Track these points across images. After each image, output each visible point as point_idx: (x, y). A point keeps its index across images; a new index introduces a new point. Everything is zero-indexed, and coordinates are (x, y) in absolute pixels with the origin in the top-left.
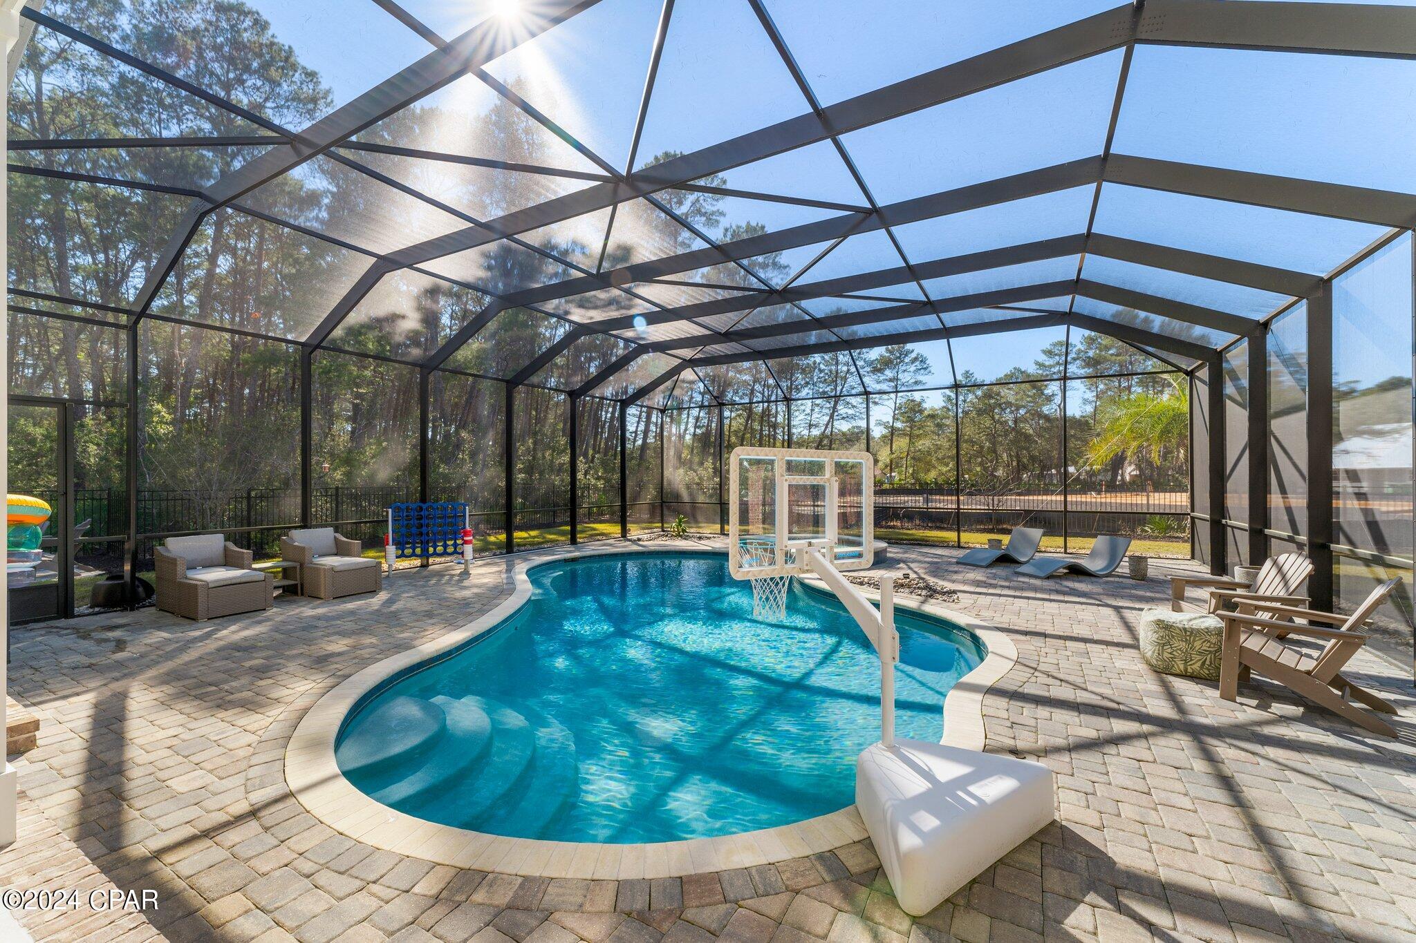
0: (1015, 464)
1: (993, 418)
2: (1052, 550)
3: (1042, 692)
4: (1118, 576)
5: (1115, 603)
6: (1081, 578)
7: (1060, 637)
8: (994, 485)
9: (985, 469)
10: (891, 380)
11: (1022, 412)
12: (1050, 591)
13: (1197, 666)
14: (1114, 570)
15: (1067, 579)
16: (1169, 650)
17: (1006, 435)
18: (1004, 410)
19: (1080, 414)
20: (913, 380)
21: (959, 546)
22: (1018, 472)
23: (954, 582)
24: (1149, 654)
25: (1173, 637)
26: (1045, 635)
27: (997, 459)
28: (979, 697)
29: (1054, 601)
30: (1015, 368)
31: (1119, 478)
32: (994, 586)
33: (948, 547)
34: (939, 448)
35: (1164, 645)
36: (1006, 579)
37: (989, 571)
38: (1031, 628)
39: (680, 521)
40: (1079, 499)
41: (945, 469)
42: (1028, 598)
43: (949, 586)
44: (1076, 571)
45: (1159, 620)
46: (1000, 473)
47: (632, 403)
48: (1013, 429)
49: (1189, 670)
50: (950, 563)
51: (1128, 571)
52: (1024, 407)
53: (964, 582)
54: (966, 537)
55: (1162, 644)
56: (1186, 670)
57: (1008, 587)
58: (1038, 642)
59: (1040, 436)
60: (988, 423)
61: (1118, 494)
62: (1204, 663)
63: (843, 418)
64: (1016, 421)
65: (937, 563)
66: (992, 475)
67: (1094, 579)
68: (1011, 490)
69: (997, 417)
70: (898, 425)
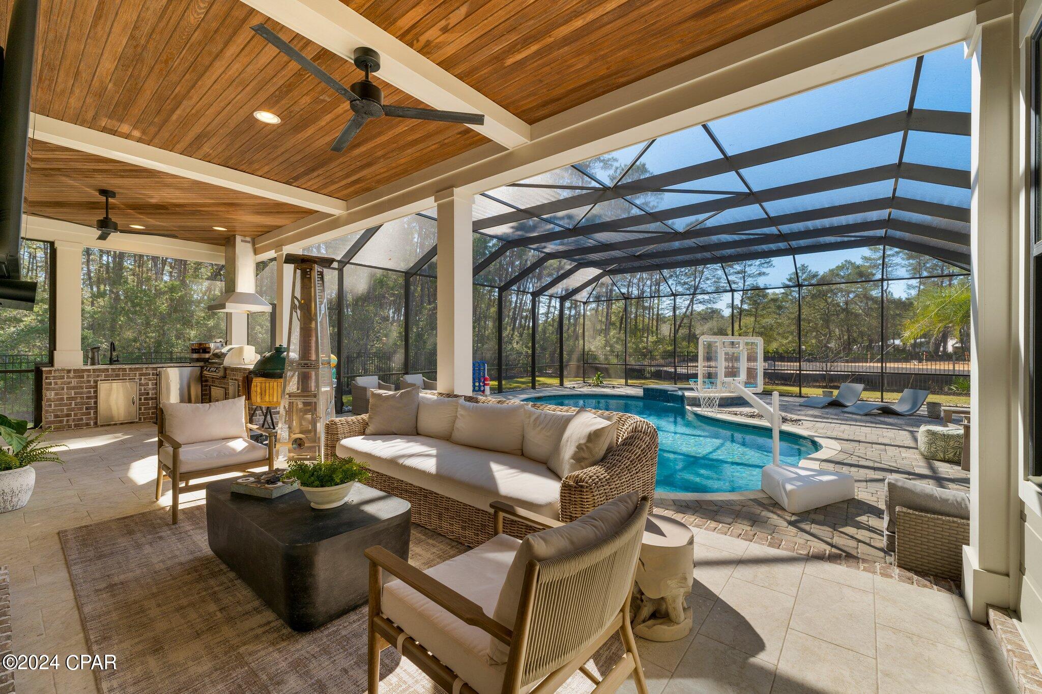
0: (846, 337)
1: (826, 301)
2: (872, 400)
3: (856, 463)
4: (919, 416)
5: (911, 429)
6: (890, 416)
7: (869, 443)
8: (827, 354)
9: (820, 342)
10: (738, 273)
11: (851, 296)
12: (867, 422)
13: (951, 455)
14: (915, 412)
15: (880, 416)
16: (935, 447)
17: (838, 315)
18: (836, 294)
19: (906, 296)
20: (758, 272)
21: (800, 396)
22: (849, 344)
23: (799, 415)
24: (923, 450)
25: (937, 439)
26: (859, 442)
27: (830, 334)
28: (819, 462)
29: (868, 427)
30: (846, 261)
31: (941, 349)
32: (828, 418)
33: (792, 396)
34: (780, 325)
35: (931, 444)
36: (836, 415)
37: (823, 410)
38: (851, 438)
39: (599, 376)
40: (900, 366)
41: (785, 342)
42: (851, 425)
43: (795, 417)
44: (887, 411)
45: (929, 430)
46: (832, 345)
47: (568, 299)
48: (844, 310)
49: (947, 457)
50: (795, 405)
51: (926, 413)
52: (854, 292)
53: (806, 415)
54: (805, 390)
55: (930, 444)
56: (944, 457)
57: (837, 419)
58: (856, 444)
59: (867, 315)
60: (822, 305)
61: (938, 363)
62: (955, 454)
63: (700, 302)
64: (847, 303)
65: (785, 405)
66: (826, 346)
67: (899, 417)
68: (841, 358)
69: (829, 300)
70: (745, 307)
